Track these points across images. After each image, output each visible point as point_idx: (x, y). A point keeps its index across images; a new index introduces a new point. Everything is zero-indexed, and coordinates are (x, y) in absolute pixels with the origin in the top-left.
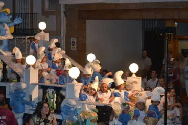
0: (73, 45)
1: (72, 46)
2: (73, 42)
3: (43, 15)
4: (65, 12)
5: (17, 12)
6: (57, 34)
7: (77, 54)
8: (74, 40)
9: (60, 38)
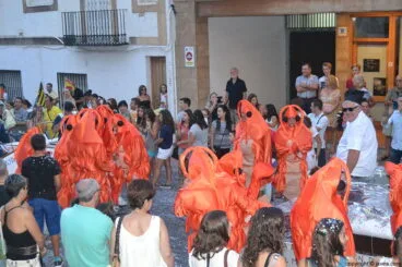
0: (190, 59)
1: (187, 61)
2: (189, 53)
3: (134, 12)
4: (173, 6)
5: (86, 9)
6: (161, 40)
7: (195, 73)
8: (191, 50)
9: (167, 48)
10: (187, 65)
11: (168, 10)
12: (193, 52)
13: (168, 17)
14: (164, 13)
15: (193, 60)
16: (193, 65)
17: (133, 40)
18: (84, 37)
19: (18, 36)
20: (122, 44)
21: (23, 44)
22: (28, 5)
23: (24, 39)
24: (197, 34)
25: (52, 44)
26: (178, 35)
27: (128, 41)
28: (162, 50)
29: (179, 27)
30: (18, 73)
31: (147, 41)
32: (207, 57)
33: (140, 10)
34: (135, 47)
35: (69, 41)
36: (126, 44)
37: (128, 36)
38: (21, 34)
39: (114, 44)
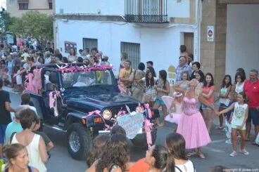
0: (210, 36)
1: (208, 37)
2: (210, 31)
6: (191, 21)
7: (214, 46)
8: (212, 28)
9: (195, 27)
10: (208, 40)
12: (213, 30)
15: (213, 37)
16: (212, 40)
17: (172, 19)
18: (140, 16)
19: (97, 14)
20: (164, 22)
21: (99, 20)
23: (100, 16)
25: (118, 21)
26: (203, 17)
27: (169, 20)
28: (192, 27)
29: (205, 11)
30: (96, 40)
31: (182, 20)
32: (225, 34)
34: (173, 25)
35: (129, 19)
36: (167, 22)
37: (169, 17)
38: (99, 13)
39: (159, 23)
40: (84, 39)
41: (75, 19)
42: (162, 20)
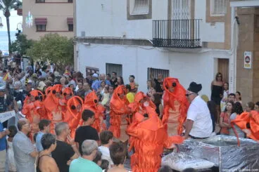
0: (248, 62)
1: (245, 63)
2: (248, 57)
3: (207, 21)
4: (236, 18)
5: (172, 18)
6: (226, 46)
7: (251, 73)
9: (230, 53)
10: (245, 67)
11: (233, 21)
12: (250, 56)
13: (232, 26)
14: (230, 23)
15: (250, 63)
16: (250, 67)
17: (205, 44)
18: (169, 40)
19: (122, 37)
20: (196, 47)
21: (124, 44)
22: (131, 14)
23: (126, 40)
24: (255, 41)
25: (145, 45)
26: (240, 42)
27: (201, 45)
28: (227, 53)
29: (241, 35)
30: (121, 66)
31: (216, 45)
33: (211, 20)
34: (205, 50)
35: (157, 43)
36: (199, 47)
37: (201, 41)
38: (124, 36)
39: (190, 48)
40: (107, 64)
41: (98, 43)
42: (193, 44)
